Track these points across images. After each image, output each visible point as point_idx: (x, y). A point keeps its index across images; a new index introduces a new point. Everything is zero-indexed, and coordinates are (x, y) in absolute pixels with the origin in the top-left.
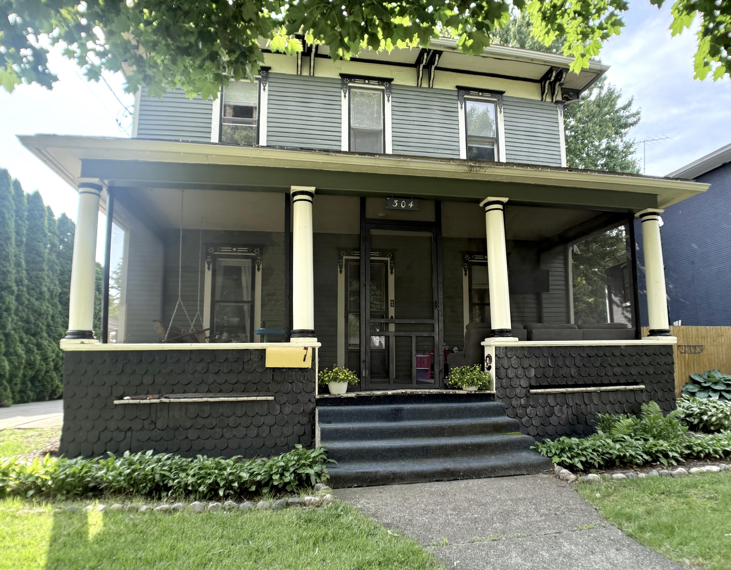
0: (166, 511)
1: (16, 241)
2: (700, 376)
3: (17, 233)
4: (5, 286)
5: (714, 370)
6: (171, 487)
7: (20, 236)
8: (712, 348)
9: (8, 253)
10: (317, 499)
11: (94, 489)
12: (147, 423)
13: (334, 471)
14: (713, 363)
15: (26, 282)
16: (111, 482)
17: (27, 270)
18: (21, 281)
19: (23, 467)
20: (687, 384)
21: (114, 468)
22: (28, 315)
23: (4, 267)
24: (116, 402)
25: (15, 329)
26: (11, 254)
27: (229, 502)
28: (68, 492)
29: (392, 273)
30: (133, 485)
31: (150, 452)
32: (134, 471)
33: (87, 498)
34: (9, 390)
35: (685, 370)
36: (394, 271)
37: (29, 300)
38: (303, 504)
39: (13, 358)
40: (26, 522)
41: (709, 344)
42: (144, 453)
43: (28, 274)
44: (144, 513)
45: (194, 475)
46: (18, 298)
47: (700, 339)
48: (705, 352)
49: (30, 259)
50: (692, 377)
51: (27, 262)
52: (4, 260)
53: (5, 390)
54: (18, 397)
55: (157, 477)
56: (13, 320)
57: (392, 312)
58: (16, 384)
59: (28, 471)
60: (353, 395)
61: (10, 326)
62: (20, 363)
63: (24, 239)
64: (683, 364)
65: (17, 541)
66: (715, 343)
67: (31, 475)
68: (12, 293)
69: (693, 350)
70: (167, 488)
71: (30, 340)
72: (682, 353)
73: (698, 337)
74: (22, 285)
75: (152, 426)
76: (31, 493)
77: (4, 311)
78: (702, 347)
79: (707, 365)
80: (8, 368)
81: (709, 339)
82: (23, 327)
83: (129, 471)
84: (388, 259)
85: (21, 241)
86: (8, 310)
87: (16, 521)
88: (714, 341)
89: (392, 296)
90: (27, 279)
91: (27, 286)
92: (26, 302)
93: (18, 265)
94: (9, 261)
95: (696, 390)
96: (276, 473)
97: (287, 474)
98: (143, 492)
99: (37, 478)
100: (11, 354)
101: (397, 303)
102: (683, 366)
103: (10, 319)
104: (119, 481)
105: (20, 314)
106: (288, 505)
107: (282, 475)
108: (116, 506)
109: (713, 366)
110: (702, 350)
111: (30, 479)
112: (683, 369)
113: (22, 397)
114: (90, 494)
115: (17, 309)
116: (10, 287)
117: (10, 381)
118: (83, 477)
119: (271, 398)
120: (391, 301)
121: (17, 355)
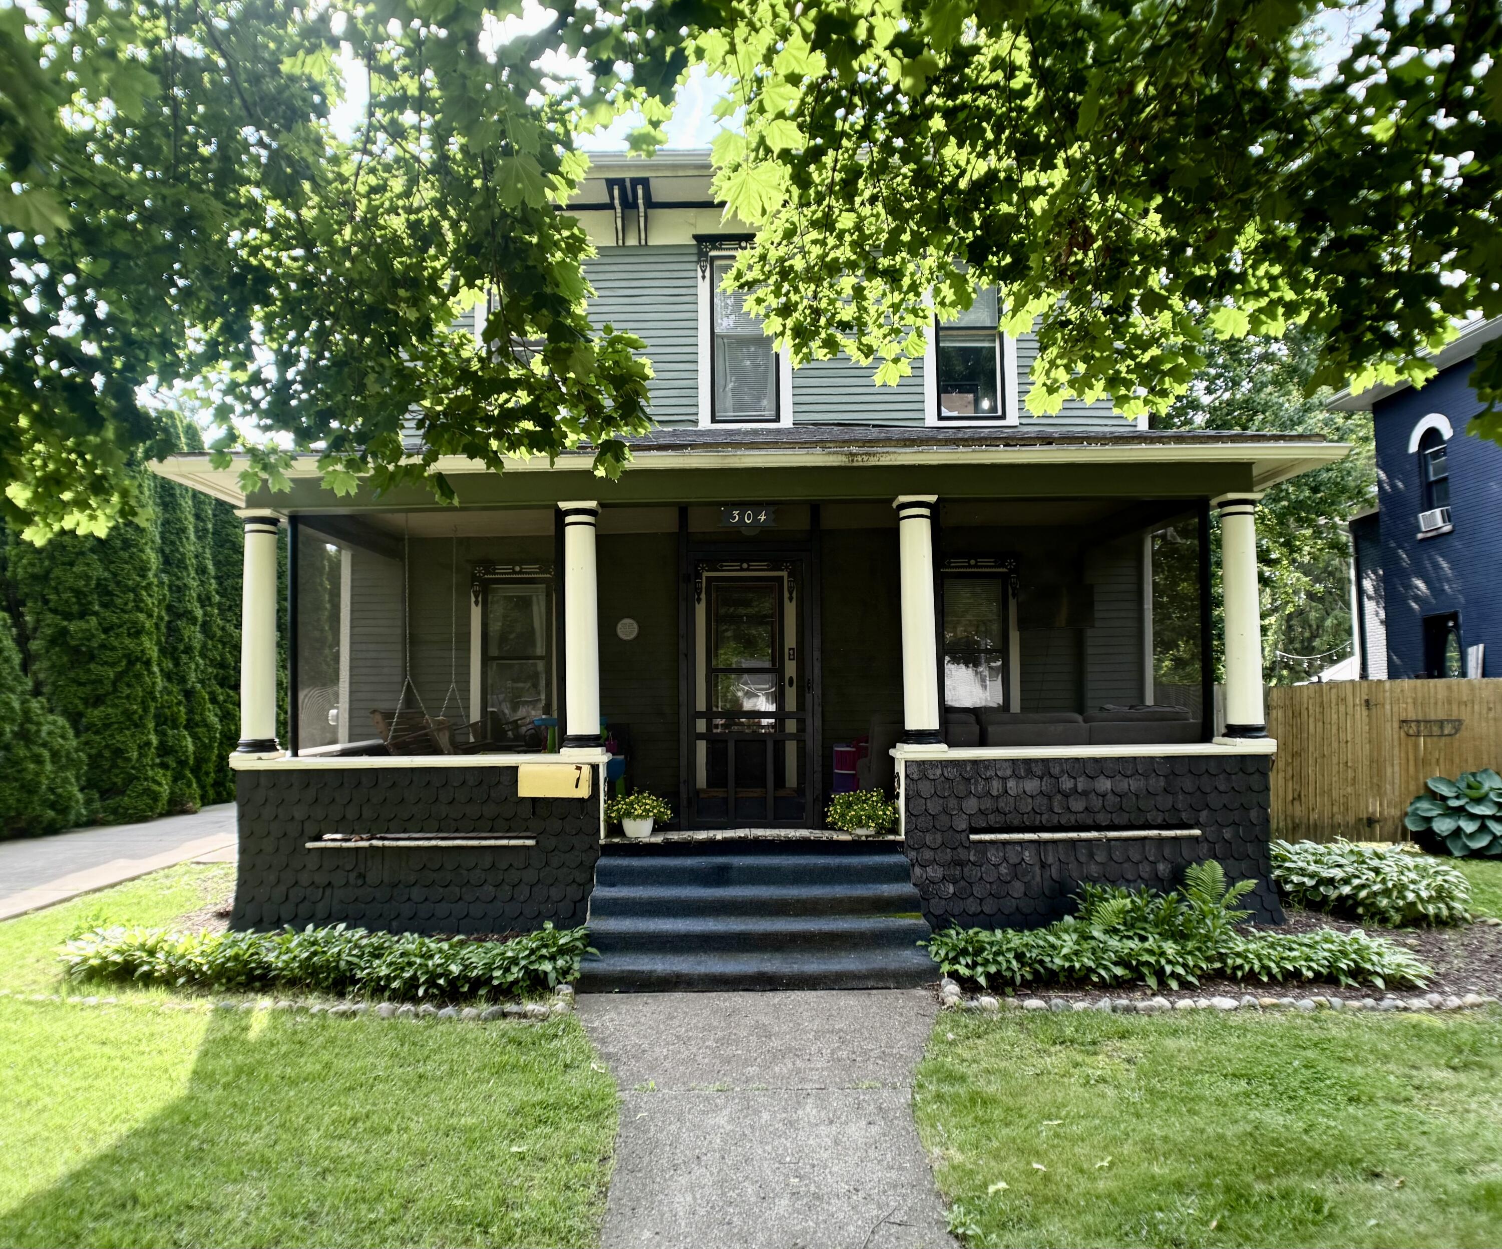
0: (344, 1015)
1: (197, 531)
2: (1451, 783)
3: (198, 517)
4: (181, 611)
5: (1485, 771)
6: (360, 980)
7: (203, 521)
8: (1484, 724)
9: (183, 555)
10: (543, 1010)
11: (262, 977)
12: (352, 876)
13: (589, 966)
14: (1485, 757)
15: (217, 598)
16: (282, 969)
17: (216, 578)
18: (209, 598)
19: (173, 946)
20: (1419, 798)
21: (288, 951)
22: (222, 655)
23: (178, 578)
24: (309, 845)
25: (202, 682)
26: (190, 555)
27: (427, 1007)
28: (229, 980)
29: (791, 599)
30: (311, 974)
31: (342, 926)
32: (315, 954)
33: (253, 989)
34: (195, 785)
35: (1417, 771)
36: (794, 595)
37: (223, 629)
38: (525, 1016)
39: (200, 730)
40: (168, 1021)
41: (1476, 716)
42: (334, 928)
43: (220, 584)
44: (313, 1016)
45: (391, 964)
46: (206, 627)
47: (1455, 707)
48: (1463, 733)
49: (221, 557)
50: (1431, 785)
51: (217, 564)
52: (178, 567)
53: (189, 785)
54: (211, 793)
55: (342, 964)
56: (197, 665)
58: (207, 774)
59: (180, 950)
60: (659, 839)
61: (192, 677)
62: (212, 739)
63: (210, 526)
64: (1411, 757)
65: (153, 1046)
66: (1491, 715)
67: (183, 956)
68: (194, 620)
69: (1436, 730)
70: (354, 981)
71: (228, 696)
72: (1408, 735)
73: (1450, 702)
74: (211, 605)
75: (360, 882)
76: (181, 980)
77: (183, 652)
78: (1458, 724)
79: (1471, 760)
80: (191, 748)
81: (1476, 707)
82: (216, 677)
83: (306, 954)
84: (785, 574)
85: (205, 530)
86: (188, 650)
87: (159, 1020)
88: (1490, 709)
89: (790, 641)
90: (218, 593)
91: (220, 605)
92: (219, 633)
93: (202, 570)
94: (186, 568)
95: (1434, 813)
96: (499, 967)
97: (515, 969)
98: (325, 984)
99: (190, 961)
100: (197, 725)
102: (1412, 763)
103: (193, 666)
104: (292, 970)
105: (209, 654)
106: (505, 1015)
107: (507, 970)
108: (284, 1003)
109: (1485, 760)
110: (1457, 730)
111: (182, 963)
112: (1412, 769)
113: (219, 794)
114: (257, 984)
115: (204, 646)
116: (191, 612)
117: (196, 771)
118: (247, 963)
119: (530, 842)
120: (790, 649)
121: (206, 725)
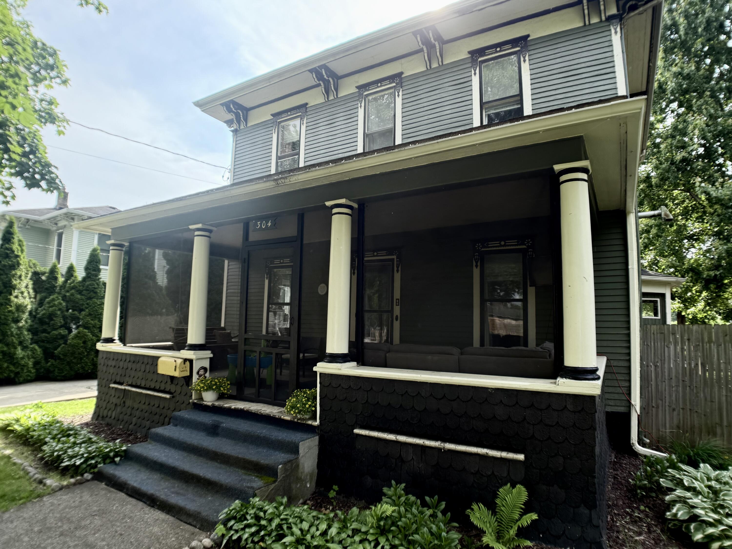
12: (122, 402)
24: (111, 385)
29: (398, 271)
36: (400, 269)
57: (397, 310)
75: (124, 405)
84: (395, 257)
89: (397, 294)
101: (402, 301)
119: (168, 397)
120: (397, 299)
